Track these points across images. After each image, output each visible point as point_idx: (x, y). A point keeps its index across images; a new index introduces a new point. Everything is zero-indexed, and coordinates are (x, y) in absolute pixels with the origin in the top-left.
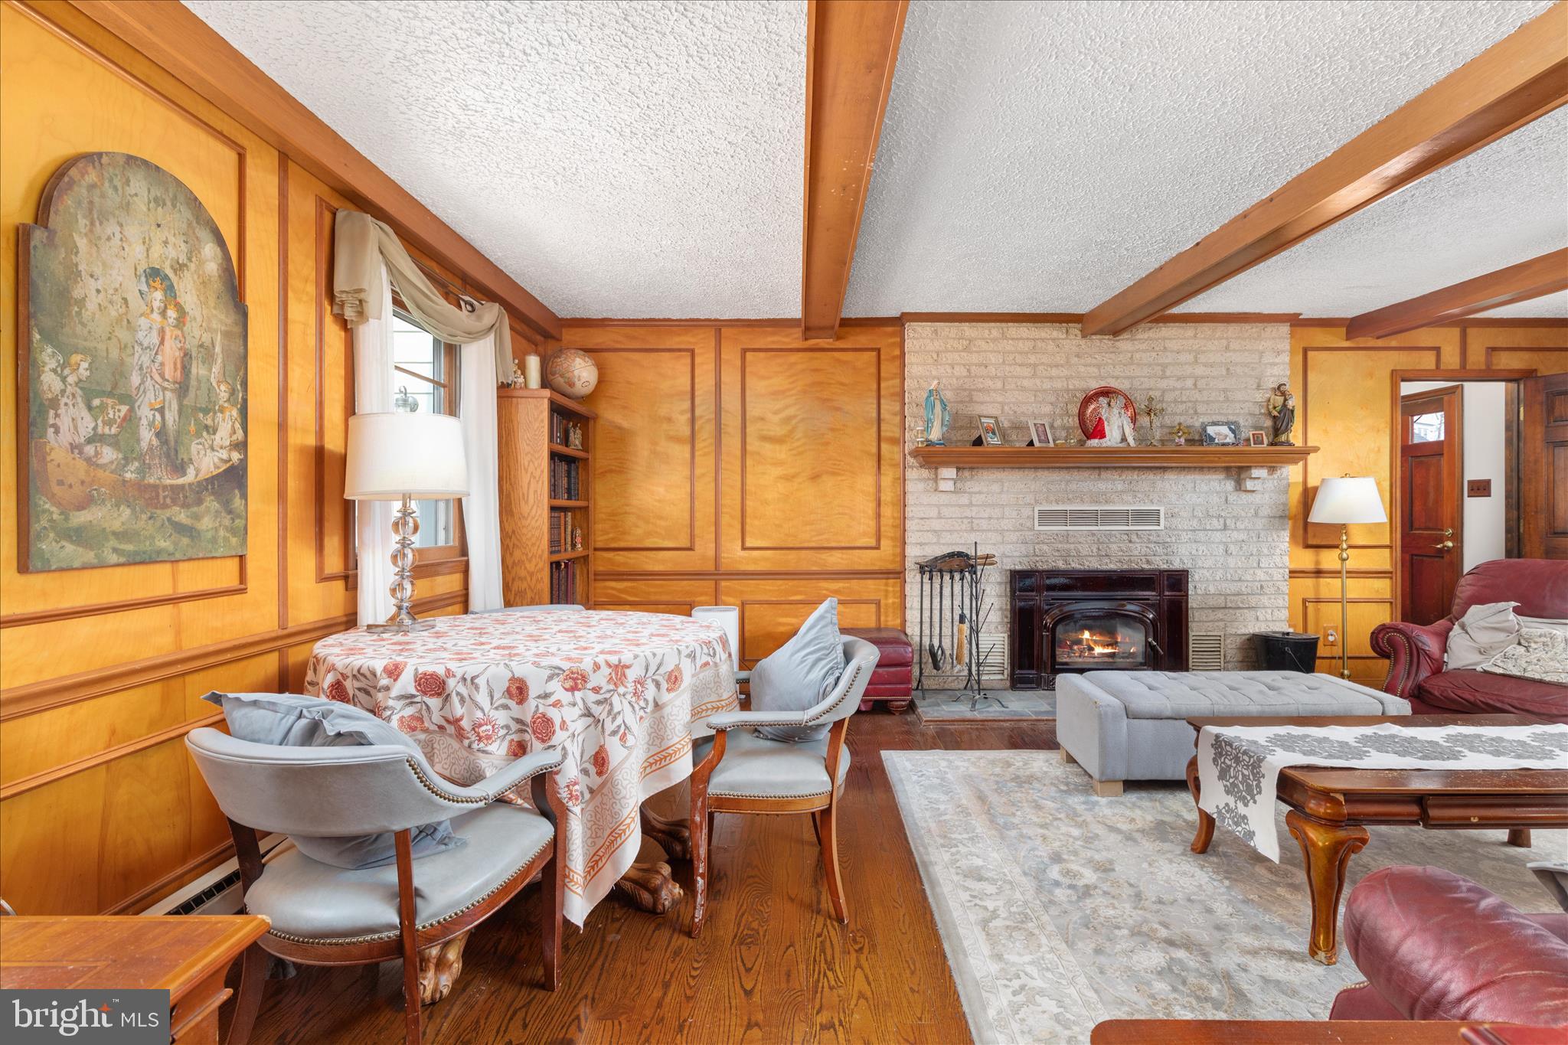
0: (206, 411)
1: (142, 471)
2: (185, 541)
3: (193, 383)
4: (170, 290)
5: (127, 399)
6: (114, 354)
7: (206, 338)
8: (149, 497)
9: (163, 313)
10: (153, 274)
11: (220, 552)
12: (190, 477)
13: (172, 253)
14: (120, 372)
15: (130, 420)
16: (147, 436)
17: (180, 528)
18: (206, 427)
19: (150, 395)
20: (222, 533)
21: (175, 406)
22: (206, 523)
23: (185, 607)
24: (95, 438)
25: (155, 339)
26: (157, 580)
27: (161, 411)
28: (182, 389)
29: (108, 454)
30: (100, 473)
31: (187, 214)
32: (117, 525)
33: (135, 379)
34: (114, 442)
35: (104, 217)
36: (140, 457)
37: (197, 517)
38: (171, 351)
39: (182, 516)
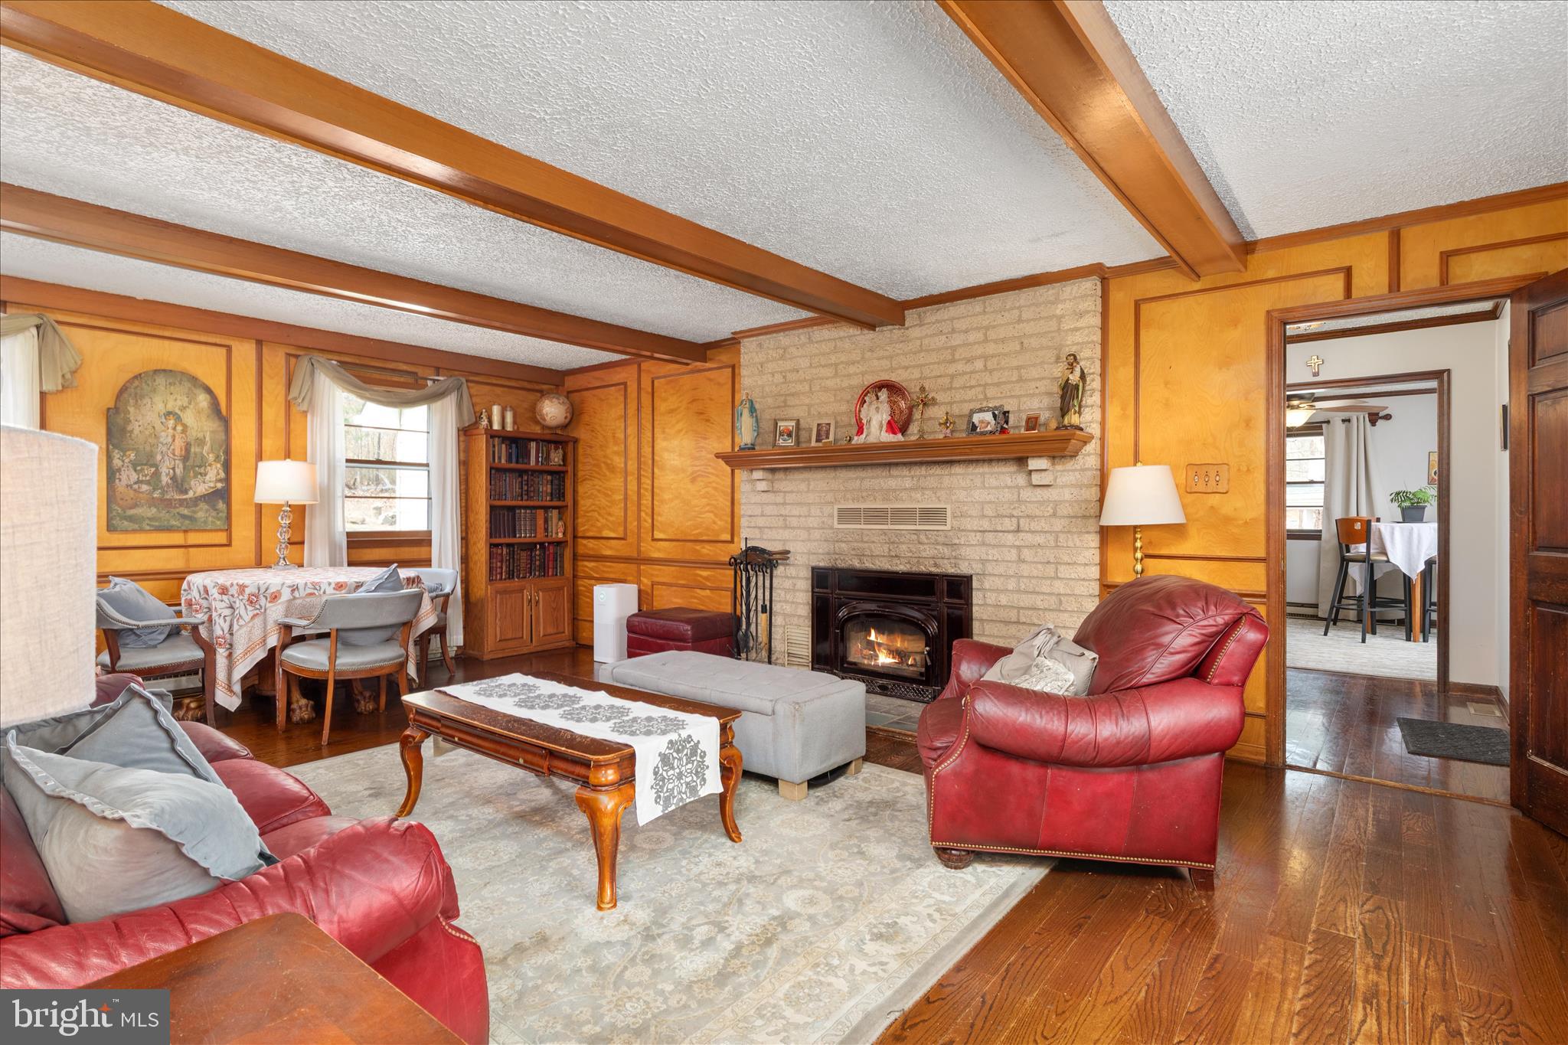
0: (200, 467)
1: (164, 492)
2: (187, 522)
3: (192, 455)
4: (178, 419)
5: (156, 466)
6: (148, 448)
7: (200, 435)
8: (168, 504)
9: (174, 429)
10: (169, 414)
11: (209, 527)
12: (191, 494)
13: (179, 403)
14: (151, 455)
15: (157, 474)
16: (165, 479)
17: (184, 517)
18: (201, 474)
19: (167, 463)
20: (210, 519)
21: (181, 466)
22: (200, 515)
23: (191, 549)
24: (138, 482)
25: (170, 440)
26: (177, 538)
27: (173, 469)
28: (185, 458)
29: (145, 487)
30: (141, 495)
31: (188, 385)
32: (149, 515)
33: (159, 457)
34: (148, 483)
35: (142, 397)
36: (162, 488)
37: (195, 512)
38: (179, 443)
39: (186, 512)
